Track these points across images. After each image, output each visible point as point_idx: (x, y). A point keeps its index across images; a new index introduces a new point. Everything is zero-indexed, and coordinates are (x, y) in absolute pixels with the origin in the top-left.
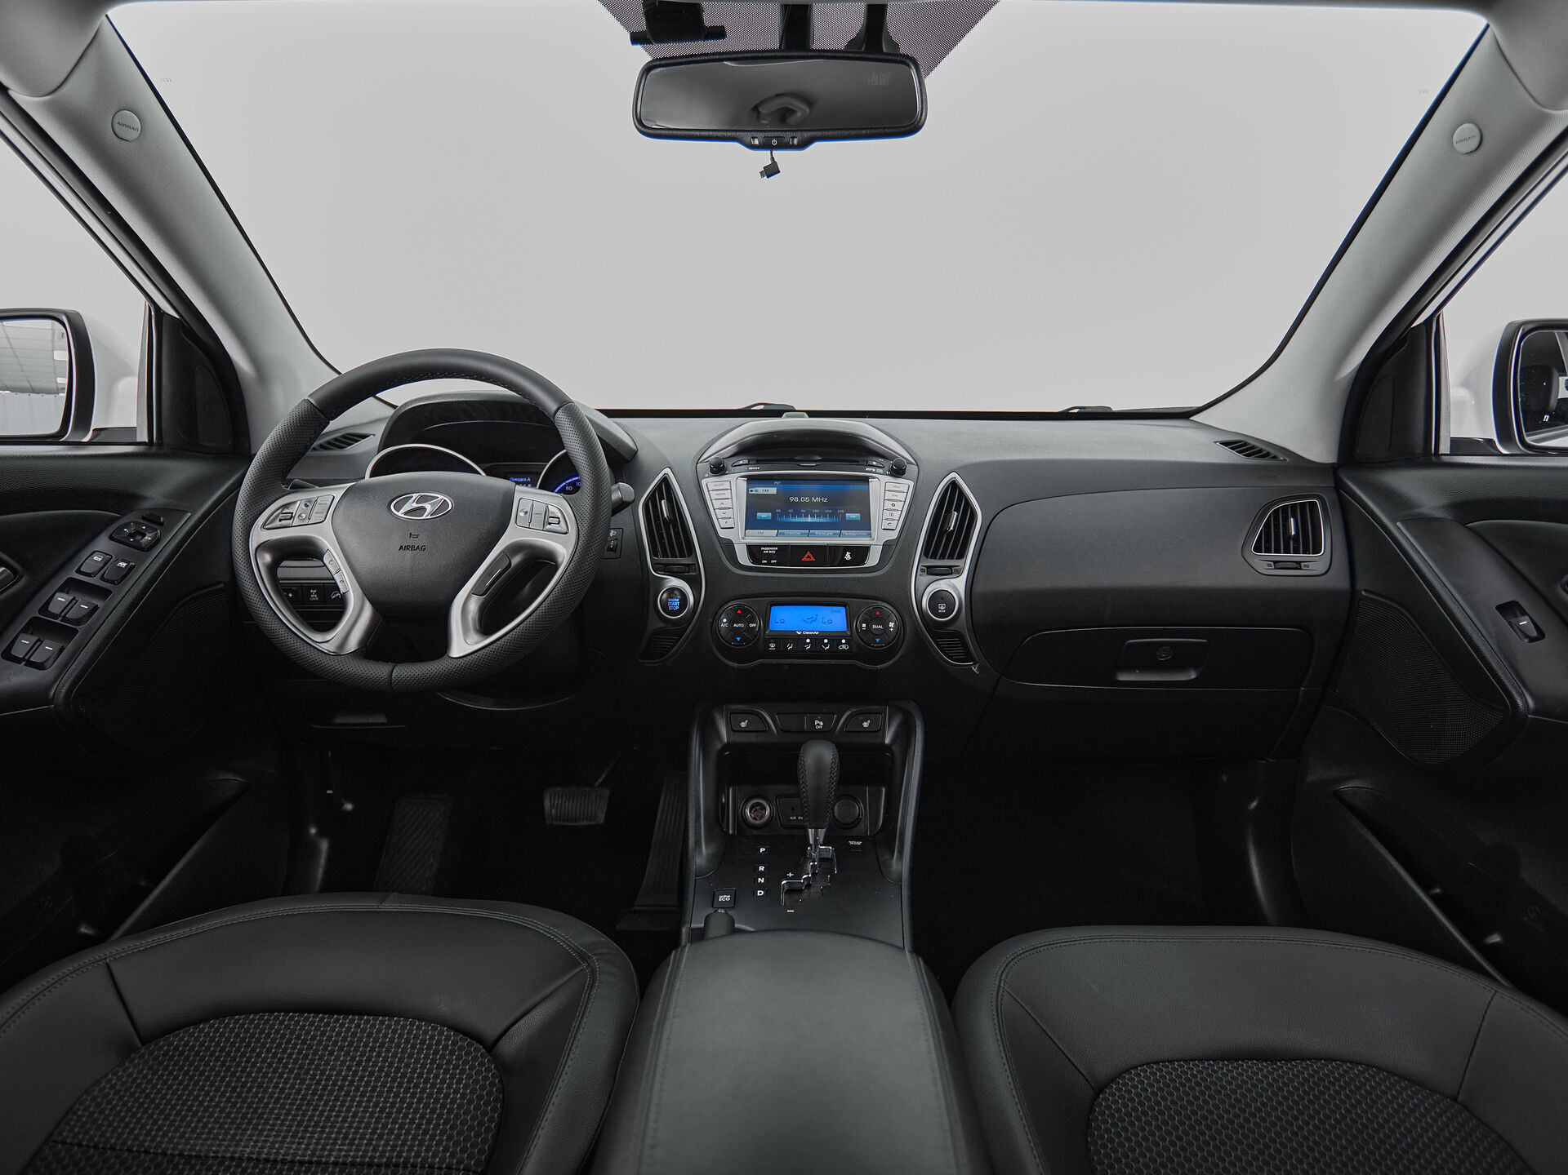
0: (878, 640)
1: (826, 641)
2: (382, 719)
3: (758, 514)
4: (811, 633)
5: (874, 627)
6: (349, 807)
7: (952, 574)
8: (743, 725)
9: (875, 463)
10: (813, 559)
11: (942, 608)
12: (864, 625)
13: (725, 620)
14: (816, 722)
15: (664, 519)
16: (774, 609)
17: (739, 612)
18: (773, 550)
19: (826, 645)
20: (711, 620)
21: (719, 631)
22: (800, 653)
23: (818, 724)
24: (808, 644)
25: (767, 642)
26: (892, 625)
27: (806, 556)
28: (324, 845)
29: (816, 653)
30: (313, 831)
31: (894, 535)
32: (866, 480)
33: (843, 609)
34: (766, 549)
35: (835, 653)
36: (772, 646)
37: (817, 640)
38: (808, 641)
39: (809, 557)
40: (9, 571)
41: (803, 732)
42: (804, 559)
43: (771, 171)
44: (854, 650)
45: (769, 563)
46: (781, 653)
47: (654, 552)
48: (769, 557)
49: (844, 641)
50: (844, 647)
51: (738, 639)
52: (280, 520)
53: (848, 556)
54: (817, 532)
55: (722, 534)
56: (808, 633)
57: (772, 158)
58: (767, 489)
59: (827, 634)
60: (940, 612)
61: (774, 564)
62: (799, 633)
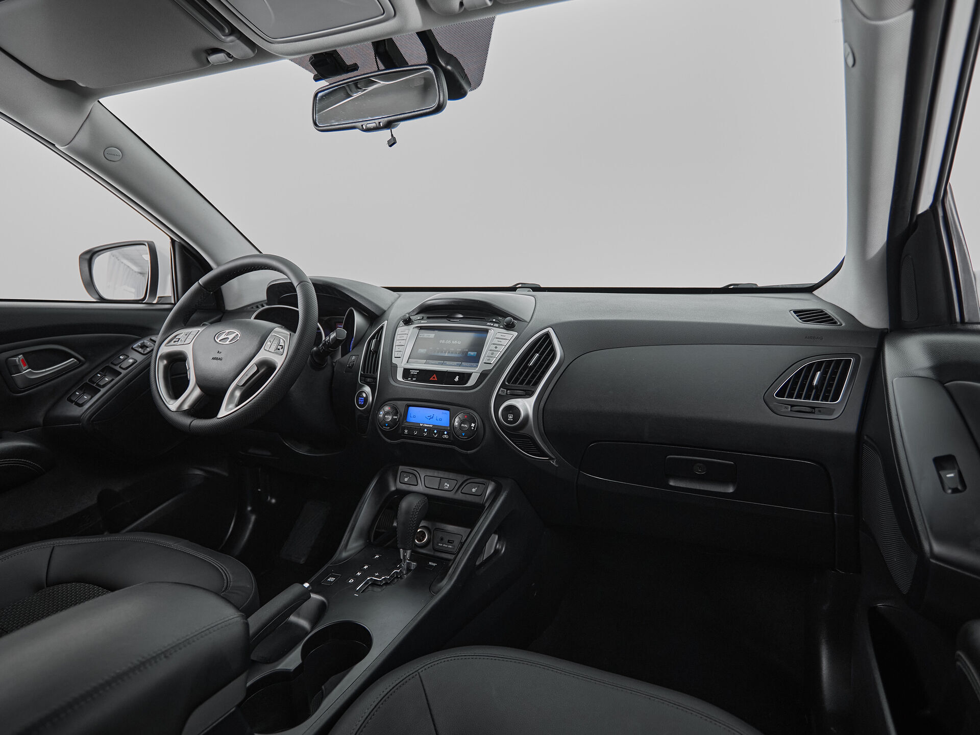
0: (464, 434)
2: (269, 454)
3: (420, 350)
4: (428, 426)
5: (463, 425)
6: (273, 501)
7: (525, 395)
8: (406, 479)
9: (497, 321)
10: (436, 379)
11: (510, 417)
13: (381, 413)
14: (446, 484)
15: (371, 350)
16: (411, 408)
18: (415, 372)
19: (435, 434)
20: (376, 412)
21: (378, 419)
22: (420, 437)
23: (446, 486)
24: (425, 432)
25: (404, 428)
28: (253, 518)
29: (430, 438)
30: (249, 509)
31: (489, 367)
32: (487, 331)
33: (448, 412)
35: (440, 440)
36: (406, 431)
37: (430, 430)
38: (426, 430)
39: (434, 378)
40: (76, 360)
41: (437, 489)
42: (431, 379)
43: (392, 143)
44: (452, 439)
45: (412, 380)
46: (411, 436)
47: (363, 369)
48: (413, 376)
49: (446, 433)
50: (446, 436)
51: (387, 425)
52: (174, 342)
53: (457, 379)
54: (448, 363)
55: (394, 361)
56: (426, 425)
57: (392, 135)
58: (429, 334)
59: (436, 427)
60: (509, 419)
61: (415, 381)
62: (422, 425)
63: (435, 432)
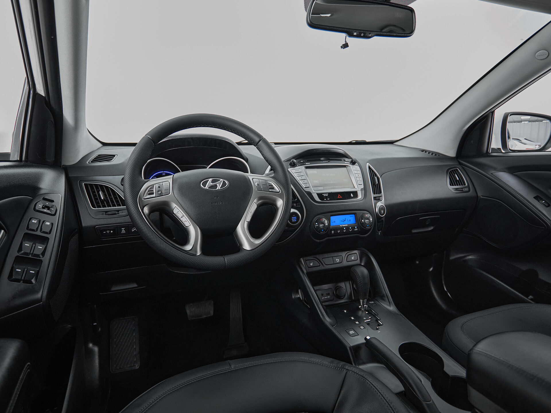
0: (368, 226)
2: (135, 285)
7: (380, 199)
8: (311, 264)
9: (347, 160)
10: (341, 197)
11: (382, 212)
12: (362, 221)
14: (337, 260)
16: (331, 217)
18: (327, 195)
19: (350, 229)
22: (342, 233)
24: (345, 230)
25: (331, 230)
26: (371, 219)
27: (339, 196)
29: (348, 233)
30: (91, 345)
31: (362, 187)
32: (348, 167)
33: (353, 215)
34: (324, 194)
35: (354, 232)
36: (333, 232)
37: (347, 228)
38: (345, 228)
41: (333, 264)
42: (338, 197)
43: (345, 46)
45: (327, 200)
46: (336, 234)
48: (326, 197)
49: (356, 227)
50: (356, 229)
52: (149, 195)
53: (352, 195)
55: (306, 190)
56: (344, 226)
57: (346, 41)
58: (313, 171)
59: (350, 225)
61: (329, 200)
62: (341, 226)
63: (350, 228)
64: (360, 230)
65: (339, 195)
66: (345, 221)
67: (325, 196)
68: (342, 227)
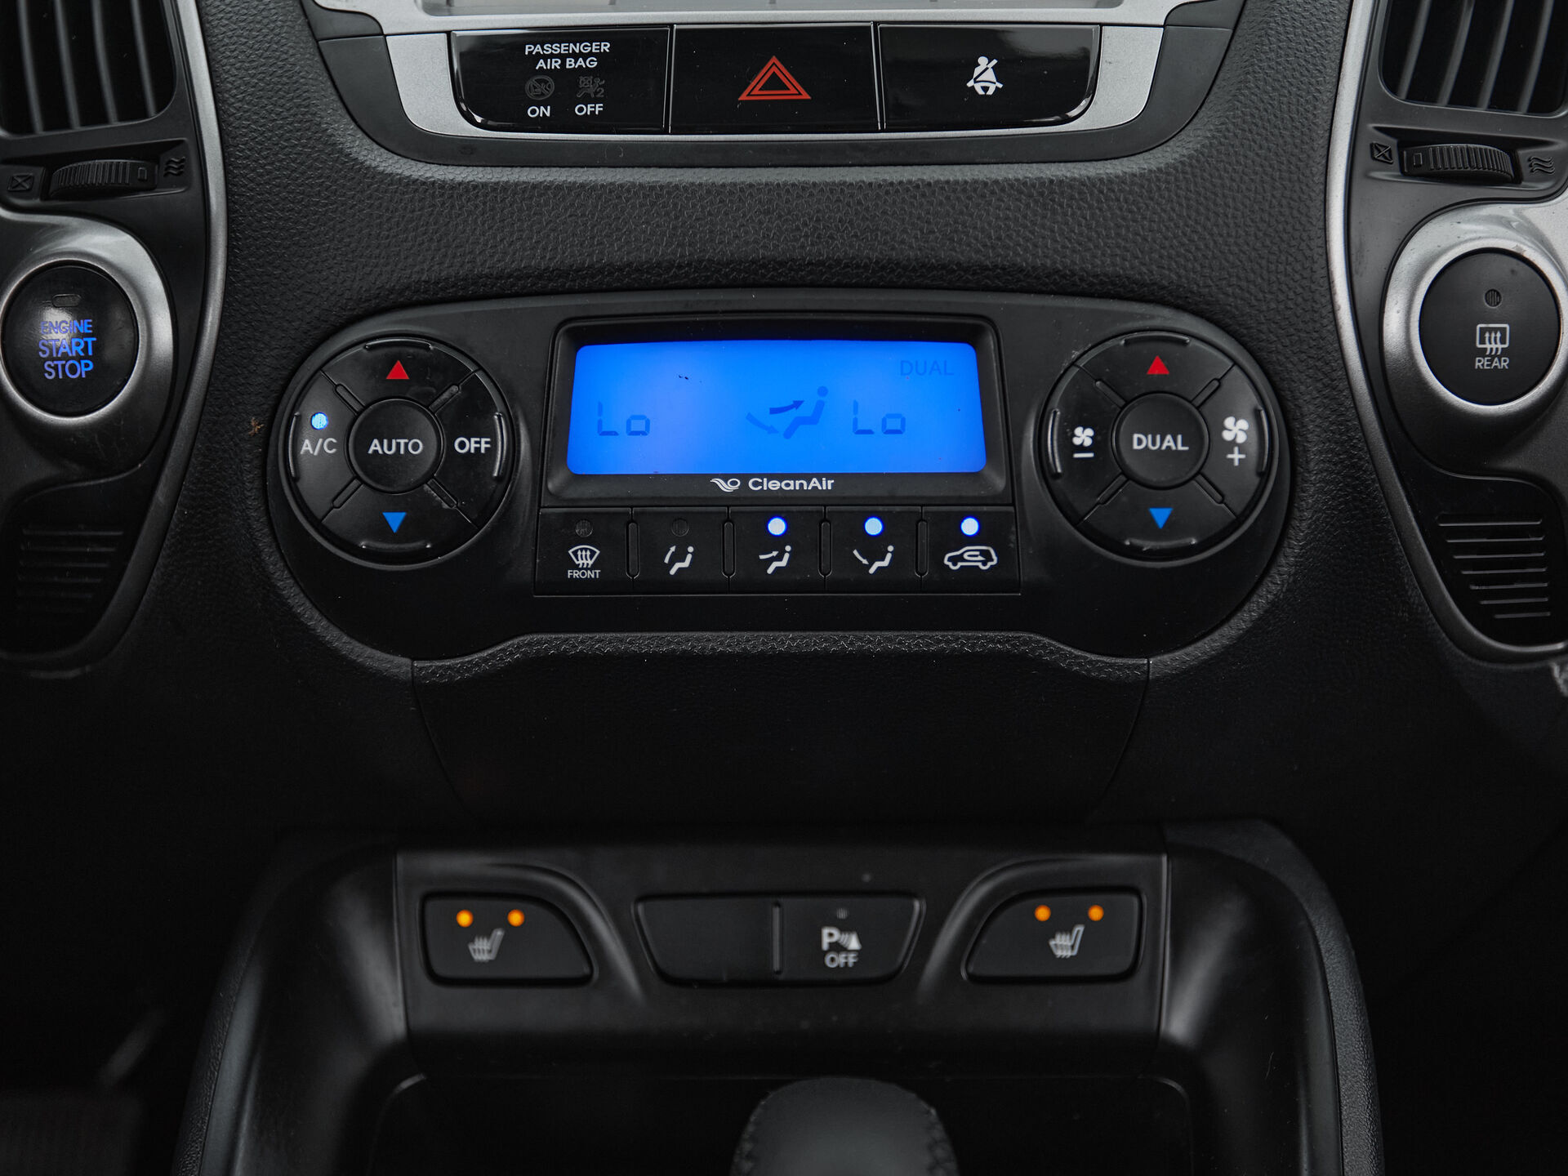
0: (1161, 515)
1: (873, 527)
4: (793, 485)
5: (1141, 441)
7: (1517, 179)
10: (796, 91)
11: (1491, 346)
12: (1083, 436)
13: (320, 421)
14: (829, 935)
16: (593, 358)
17: (399, 372)
18: (586, 57)
19: (874, 546)
20: (255, 425)
21: (293, 481)
23: (837, 947)
24: (778, 543)
26: (1237, 429)
27: (761, 81)
33: (957, 359)
34: (548, 49)
36: (584, 559)
37: (824, 521)
38: (777, 527)
39: (774, 83)
41: (768, 983)
42: (754, 91)
45: (565, 122)
46: (630, 595)
48: (566, 85)
49: (970, 527)
50: (972, 556)
51: (395, 520)
53: (985, 77)
56: (774, 485)
59: (880, 491)
60: (1481, 363)
61: (588, 125)
62: (726, 487)
64: (1030, 571)
65: (774, 66)
66: (813, 420)
67: (556, 64)
68: (742, 498)
